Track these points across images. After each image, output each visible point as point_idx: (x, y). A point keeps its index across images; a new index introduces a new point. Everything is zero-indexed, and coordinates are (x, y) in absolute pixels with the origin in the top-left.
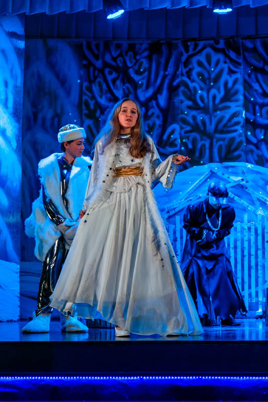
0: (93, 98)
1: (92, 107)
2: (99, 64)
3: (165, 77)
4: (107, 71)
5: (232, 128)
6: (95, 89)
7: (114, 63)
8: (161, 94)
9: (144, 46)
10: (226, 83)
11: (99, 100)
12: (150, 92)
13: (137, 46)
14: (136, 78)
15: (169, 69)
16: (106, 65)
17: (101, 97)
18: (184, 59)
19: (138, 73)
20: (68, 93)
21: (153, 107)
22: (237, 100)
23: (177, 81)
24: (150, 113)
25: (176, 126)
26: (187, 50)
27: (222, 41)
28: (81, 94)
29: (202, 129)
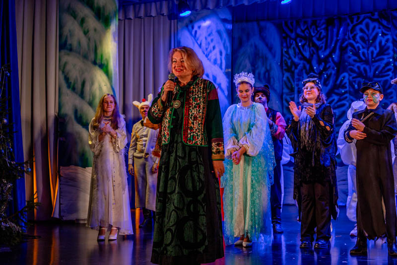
0: (290, 58)
1: (289, 64)
2: (293, 35)
3: (337, 41)
4: (298, 40)
5: (386, 74)
6: (291, 52)
7: (302, 34)
8: (335, 53)
9: (322, 21)
10: (380, 43)
11: (294, 59)
12: (327, 52)
13: (318, 21)
14: (318, 43)
15: (340, 36)
16: (298, 36)
17: (295, 57)
18: (350, 28)
19: (319, 39)
20: (274, 56)
21: (330, 62)
22: (388, 54)
23: (346, 43)
24: (328, 66)
25: (346, 74)
26: (352, 22)
27: (376, 13)
28: (282, 55)
29: (364, 75)
